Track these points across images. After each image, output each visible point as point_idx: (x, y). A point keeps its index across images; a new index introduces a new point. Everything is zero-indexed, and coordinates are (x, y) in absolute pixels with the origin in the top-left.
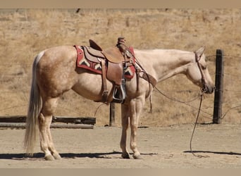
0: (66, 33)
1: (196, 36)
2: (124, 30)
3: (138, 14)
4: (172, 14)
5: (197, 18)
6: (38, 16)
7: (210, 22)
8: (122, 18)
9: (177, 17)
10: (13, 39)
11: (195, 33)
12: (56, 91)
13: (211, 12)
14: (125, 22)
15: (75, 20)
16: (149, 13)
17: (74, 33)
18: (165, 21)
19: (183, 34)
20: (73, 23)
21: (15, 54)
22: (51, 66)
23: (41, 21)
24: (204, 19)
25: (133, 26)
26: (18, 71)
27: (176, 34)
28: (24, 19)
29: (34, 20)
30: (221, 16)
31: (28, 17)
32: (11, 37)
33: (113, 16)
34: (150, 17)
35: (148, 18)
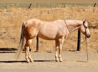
0: (24, 17)
1: (75, 17)
2: (47, 15)
3: (53, 9)
4: (66, 9)
5: (76, 10)
6: (13, 10)
7: (81, 12)
8: (46, 11)
9: (68, 10)
10: (3, 19)
11: (75, 16)
12: (31, 37)
13: (81, 8)
14: (47, 12)
15: (28, 12)
16: (57, 8)
17: (27, 16)
18: (63, 12)
19: (70, 17)
20: (27, 13)
21: (3, 25)
22: (29, 27)
23: (14, 12)
24: (79, 11)
25: (51, 14)
26: (4, 31)
27: (67, 17)
28: (8, 11)
29: (12, 11)
30: (85, 10)
31: (9, 11)
32: (2, 18)
33: (43, 10)
34: (58, 10)
35: (57, 11)
